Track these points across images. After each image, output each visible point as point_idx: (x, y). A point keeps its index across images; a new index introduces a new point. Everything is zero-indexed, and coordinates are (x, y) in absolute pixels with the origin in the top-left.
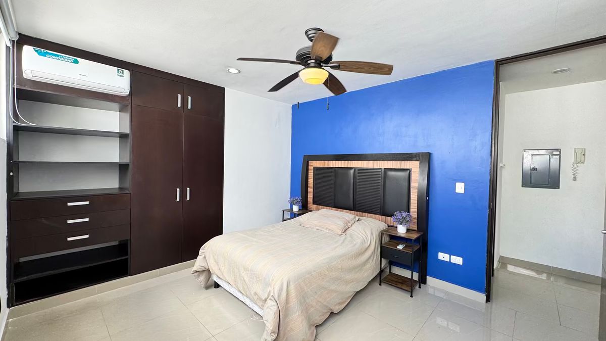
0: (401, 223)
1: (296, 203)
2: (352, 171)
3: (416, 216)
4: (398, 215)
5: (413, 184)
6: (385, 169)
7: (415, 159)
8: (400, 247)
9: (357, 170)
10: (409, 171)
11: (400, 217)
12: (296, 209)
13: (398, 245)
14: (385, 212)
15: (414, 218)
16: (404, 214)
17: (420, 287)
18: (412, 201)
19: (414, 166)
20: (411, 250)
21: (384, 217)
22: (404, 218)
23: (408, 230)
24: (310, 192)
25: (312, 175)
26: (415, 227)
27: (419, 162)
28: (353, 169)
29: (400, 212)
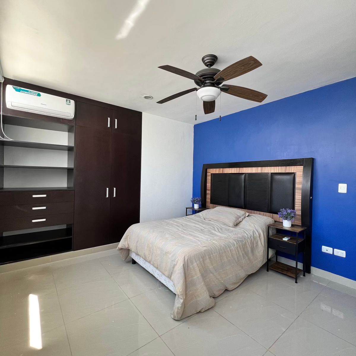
0: (286, 218)
1: (197, 202)
2: (243, 176)
3: (300, 213)
4: (284, 212)
5: (297, 186)
6: (271, 173)
7: (299, 164)
8: (285, 239)
9: (247, 175)
10: (293, 175)
11: (285, 213)
12: (196, 207)
13: (284, 237)
14: (271, 210)
15: (298, 215)
16: (289, 211)
17: (304, 275)
18: (296, 201)
19: (298, 170)
20: (295, 242)
21: (272, 214)
22: (289, 214)
23: (293, 226)
24: (208, 194)
25: (210, 180)
26: (299, 223)
27: (303, 166)
28: (244, 174)
29: (285, 209)
